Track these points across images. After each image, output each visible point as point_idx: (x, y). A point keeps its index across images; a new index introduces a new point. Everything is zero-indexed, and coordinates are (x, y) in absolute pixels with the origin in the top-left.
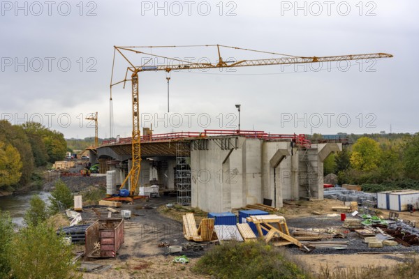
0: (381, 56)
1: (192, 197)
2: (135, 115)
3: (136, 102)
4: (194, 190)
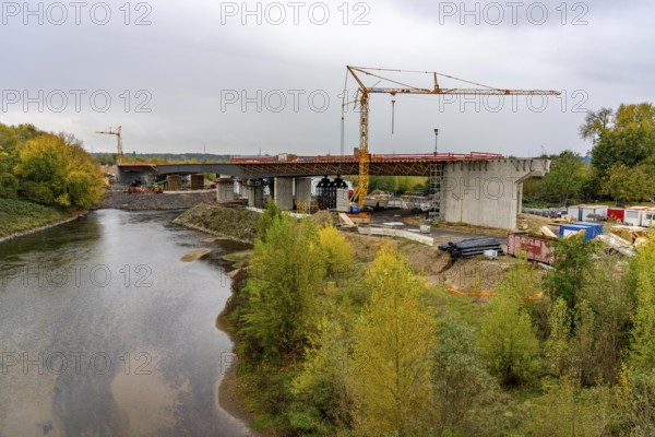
0: (552, 93)
1: (447, 213)
2: (363, 134)
3: (364, 121)
4: (454, 207)
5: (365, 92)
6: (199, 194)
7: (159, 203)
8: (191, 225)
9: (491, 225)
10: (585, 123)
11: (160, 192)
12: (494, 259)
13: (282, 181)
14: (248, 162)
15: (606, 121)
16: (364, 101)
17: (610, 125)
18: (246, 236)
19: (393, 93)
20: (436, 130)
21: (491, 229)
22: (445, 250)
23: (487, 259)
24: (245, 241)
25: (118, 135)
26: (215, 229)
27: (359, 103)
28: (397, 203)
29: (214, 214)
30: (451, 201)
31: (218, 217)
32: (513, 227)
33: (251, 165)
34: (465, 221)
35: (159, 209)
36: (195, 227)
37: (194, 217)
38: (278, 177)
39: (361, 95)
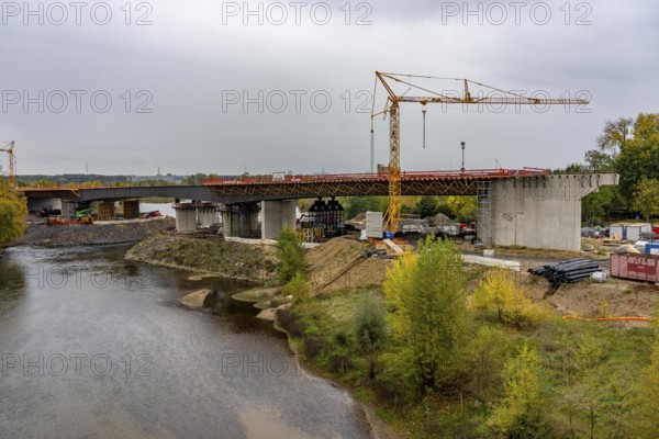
1: (498, 235)
2: (394, 149)
3: (394, 134)
4: (506, 228)
5: (395, 101)
6: (137, 224)
7: (90, 235)
8: (155, 262)
9: (552, 248)
10: (603, 134)
11: (90, 222)
12: (604, 282)
13: (271, 204)
14: (226, 183)
15: (625, 132)
16: (393, 112)
17: (630, 136)
18: (240, 272)
19: (424, 103)
20: (463, 144)
21: (555, 251)
22: (540, 274)
23: (596, 281)
24: (242, 277)
25: (10, 151)
26: (193, 266)
27: (388, 113)
28: (412, 226)
29: (183, 247)
30: (502, 222)
31: (189, 251)
32: (578, 248)
33: (231, 186)
34: (521, 244)
35: (92, 244)
36: (162, 263)
37: (155, 252)
38: (266, 201)
39: (390, 104)
